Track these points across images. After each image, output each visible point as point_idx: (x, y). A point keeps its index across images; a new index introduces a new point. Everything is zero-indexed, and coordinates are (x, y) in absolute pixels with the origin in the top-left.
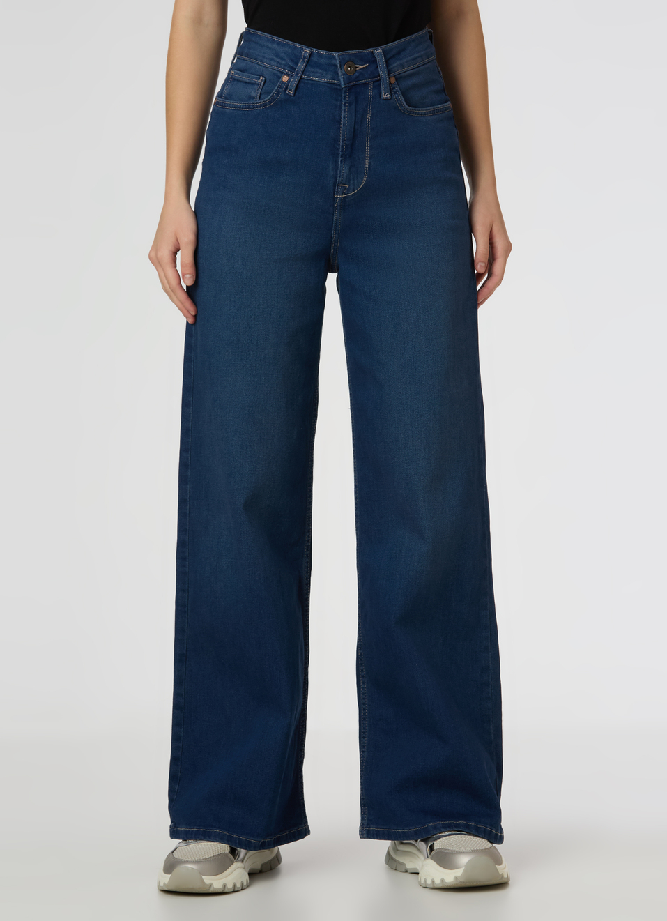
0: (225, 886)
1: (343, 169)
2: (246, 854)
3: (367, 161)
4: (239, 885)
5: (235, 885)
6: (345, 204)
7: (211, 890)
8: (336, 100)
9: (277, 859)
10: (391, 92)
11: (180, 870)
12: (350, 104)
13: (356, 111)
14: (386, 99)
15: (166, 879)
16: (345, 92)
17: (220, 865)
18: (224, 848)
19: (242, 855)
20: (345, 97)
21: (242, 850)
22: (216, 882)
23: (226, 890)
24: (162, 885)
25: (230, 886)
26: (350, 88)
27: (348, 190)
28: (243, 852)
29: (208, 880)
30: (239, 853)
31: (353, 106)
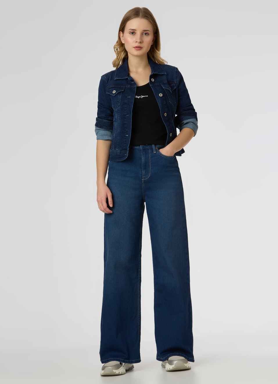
0: (119, 373)
1: (144, 172)
2: (125, 364)
3: (150, 170)
4: (123, 373)
5: (122, 373)
6: (145, 182)
7: (116, 374)
8: (140, 153)
9: (133, 367)
10: (156, 151)
11: (106, 369)
12: (144, 154)
13: (146, 156)
14: (155, 153)
15: (103, 372)
16: (142, 151)
17: (118, 367)
18: (118, 363)
19: (123, 365)
20: (142, 152)
21: (123, 363)
22: (117, 372)
23: (120, 374)
24: (102, 374)
25: (121, 373)
26: (144, 149)
27: (145, 178)
28: (124, 364)
29: (114, 371)
30: (122, 364)
31: (145, 155)
